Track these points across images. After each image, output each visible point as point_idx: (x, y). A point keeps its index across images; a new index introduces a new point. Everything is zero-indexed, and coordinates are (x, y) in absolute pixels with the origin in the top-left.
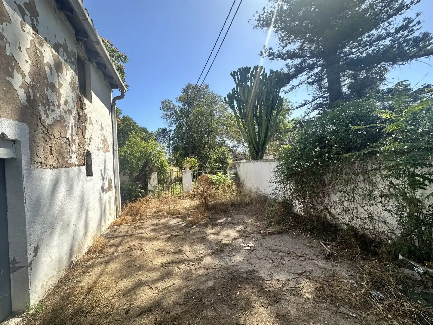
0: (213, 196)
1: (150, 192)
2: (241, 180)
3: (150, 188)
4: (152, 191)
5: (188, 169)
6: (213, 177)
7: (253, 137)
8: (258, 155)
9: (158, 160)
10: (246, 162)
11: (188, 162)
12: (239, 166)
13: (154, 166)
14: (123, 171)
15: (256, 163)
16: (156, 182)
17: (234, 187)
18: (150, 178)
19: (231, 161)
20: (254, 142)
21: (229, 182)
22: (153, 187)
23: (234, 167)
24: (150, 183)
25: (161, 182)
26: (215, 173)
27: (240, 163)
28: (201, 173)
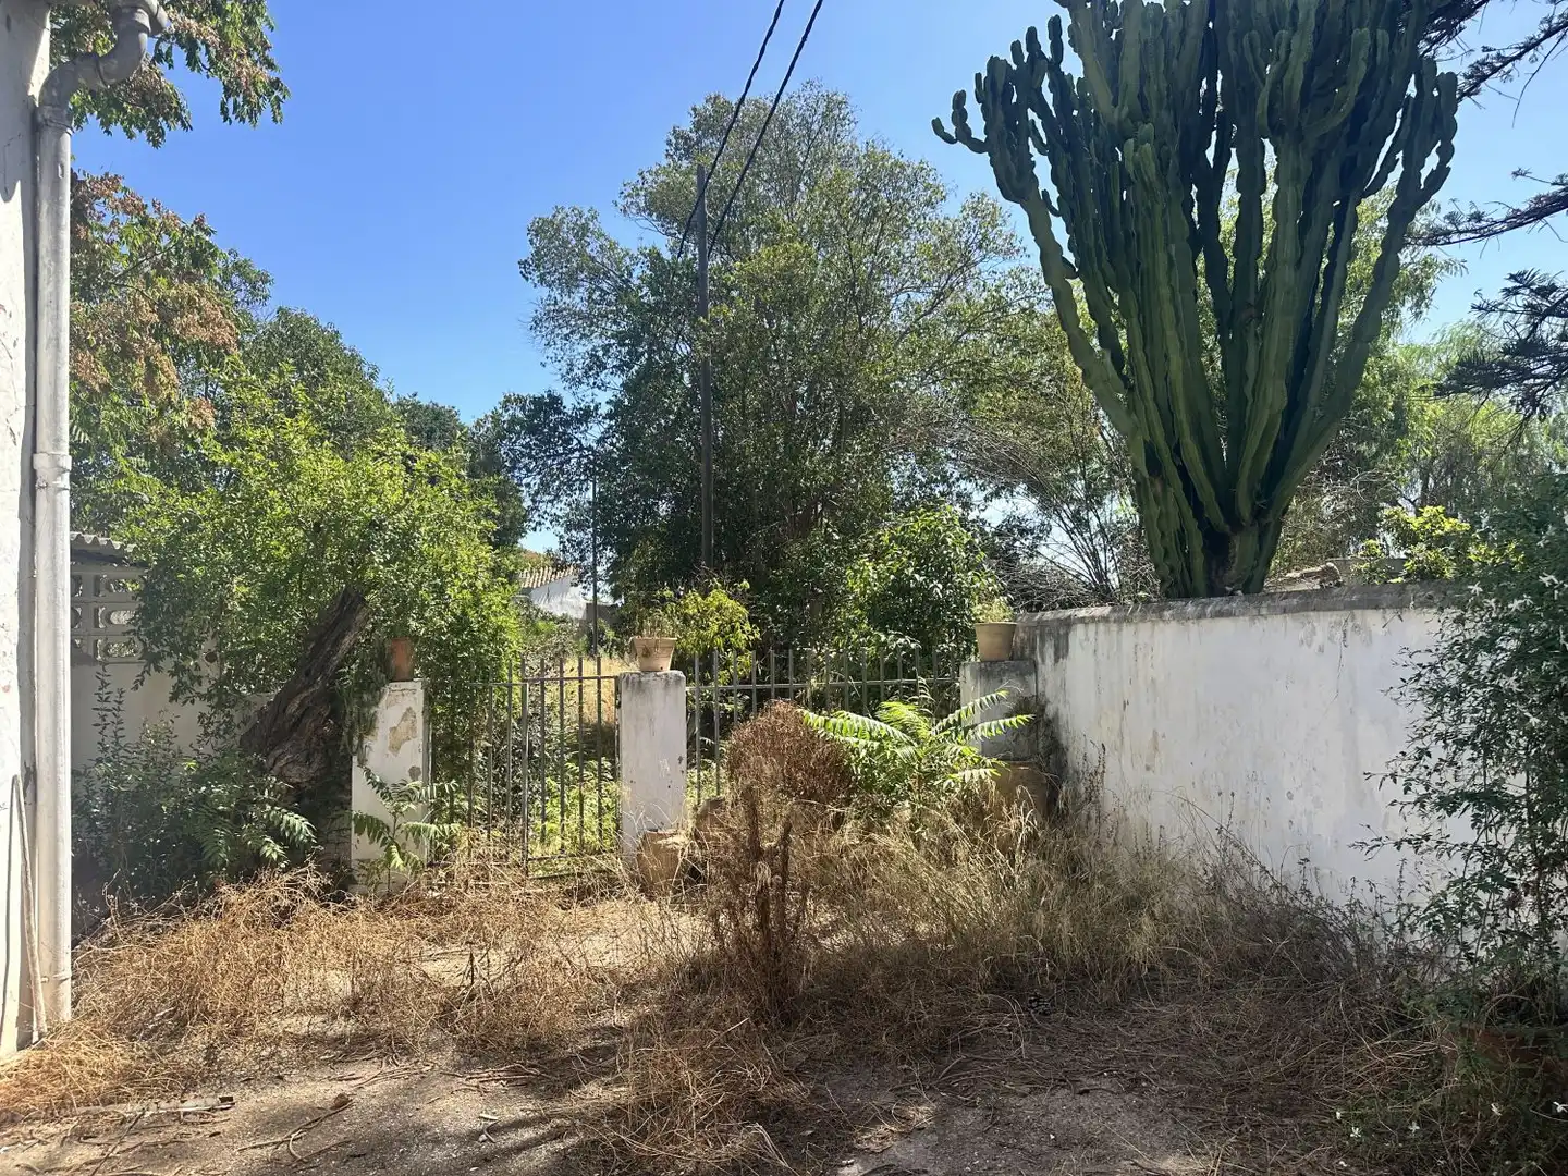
0: (846, 892)
1: (359, 831)
2: (1075, 758)
3: (363, 800)
4: (372, 826)
5: (665, 664)
6: (850, 729)
7: (1182, 416)
8: (1224, 562)
9: (440, 591)
10: (1119, 621)
11: (686, 619)
12: (1061, 652)
13: (399, 633)
14: (168, 664)
15: (1205, 622)
16: (414, 753)
17: (1019, 821)
18: (369, 726)
19: (994, 612)
20: (1191, 452)
21: (972, 771)
22: (386, 795)
23: (1015, 658)
24: (362, 763)
25: (447, 755)
26: (866, 702)
27: (1068, 624)
28: (763, 696)
